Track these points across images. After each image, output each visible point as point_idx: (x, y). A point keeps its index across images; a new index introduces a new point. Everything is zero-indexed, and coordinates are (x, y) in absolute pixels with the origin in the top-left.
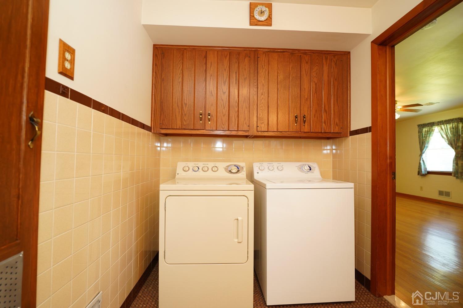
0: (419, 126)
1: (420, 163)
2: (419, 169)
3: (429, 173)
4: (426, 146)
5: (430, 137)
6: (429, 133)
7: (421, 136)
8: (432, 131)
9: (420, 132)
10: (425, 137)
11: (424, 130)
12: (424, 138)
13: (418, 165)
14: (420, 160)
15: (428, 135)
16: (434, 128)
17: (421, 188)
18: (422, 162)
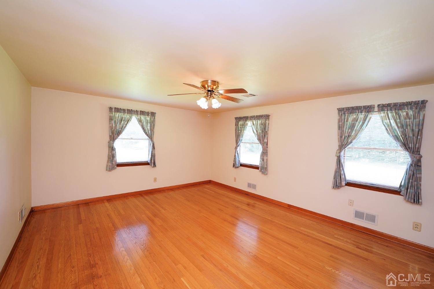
0: (236, 118)
1: (235, 155)
2: (234, 161)
3: (242, 165)
4: (241, 139)
5: (244, 131)
6: (244, 126)
7: (237, 129)
8: (246, 125)
9: (237, 125)
10: (240, 130)
11: (240, 123)
12: (240, 132)
13: (234, 157)
14: (235, 153)
15: (243, 129)
16: (247, 122)
17: (235, 179)
18: (236, 155)
